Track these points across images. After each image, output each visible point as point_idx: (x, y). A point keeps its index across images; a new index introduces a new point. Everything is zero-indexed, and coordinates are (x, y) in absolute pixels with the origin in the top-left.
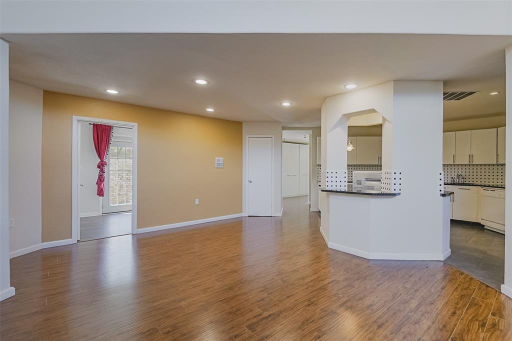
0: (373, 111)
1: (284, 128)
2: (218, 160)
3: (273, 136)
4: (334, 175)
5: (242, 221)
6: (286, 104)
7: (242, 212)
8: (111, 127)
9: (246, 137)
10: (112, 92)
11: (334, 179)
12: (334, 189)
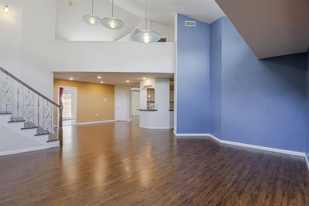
0: (151, 86)
1: (132, 87)
2: (105, 100)
3: (127, 91)
4: (142, 105)
5: (114, 123)
6: (128, 81)
7: (114, 119)
8: (63, 88)
9: (116, 91)
10: (71, 79)
11: (142, 106)
12: (142, 109)
